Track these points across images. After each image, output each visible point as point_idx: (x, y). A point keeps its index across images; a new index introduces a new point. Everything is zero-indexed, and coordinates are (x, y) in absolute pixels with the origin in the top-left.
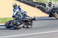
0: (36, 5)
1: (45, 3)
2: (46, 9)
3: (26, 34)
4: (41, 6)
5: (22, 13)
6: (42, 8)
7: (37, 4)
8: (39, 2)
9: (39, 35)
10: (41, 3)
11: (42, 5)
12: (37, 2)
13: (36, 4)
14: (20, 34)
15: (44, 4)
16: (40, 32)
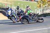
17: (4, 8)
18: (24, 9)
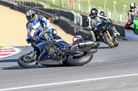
0: (50, 17)
1: (72, 12)
2: (73, 26)
3: (26, 85)
4: (62, 18)
5: (48, 33)
6: (66, 22)
7: (52, 15)
8: (58, 9)
9: (59, 87)
10: (62, 11)
11: (66, 17)
12: (53, 8)
13: (49, 14)
14: (13, 86)
15: (69, 13)
16: (59, 81)
17: (65, 11)
18: (121, 16)
